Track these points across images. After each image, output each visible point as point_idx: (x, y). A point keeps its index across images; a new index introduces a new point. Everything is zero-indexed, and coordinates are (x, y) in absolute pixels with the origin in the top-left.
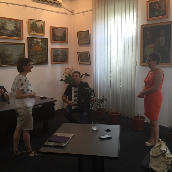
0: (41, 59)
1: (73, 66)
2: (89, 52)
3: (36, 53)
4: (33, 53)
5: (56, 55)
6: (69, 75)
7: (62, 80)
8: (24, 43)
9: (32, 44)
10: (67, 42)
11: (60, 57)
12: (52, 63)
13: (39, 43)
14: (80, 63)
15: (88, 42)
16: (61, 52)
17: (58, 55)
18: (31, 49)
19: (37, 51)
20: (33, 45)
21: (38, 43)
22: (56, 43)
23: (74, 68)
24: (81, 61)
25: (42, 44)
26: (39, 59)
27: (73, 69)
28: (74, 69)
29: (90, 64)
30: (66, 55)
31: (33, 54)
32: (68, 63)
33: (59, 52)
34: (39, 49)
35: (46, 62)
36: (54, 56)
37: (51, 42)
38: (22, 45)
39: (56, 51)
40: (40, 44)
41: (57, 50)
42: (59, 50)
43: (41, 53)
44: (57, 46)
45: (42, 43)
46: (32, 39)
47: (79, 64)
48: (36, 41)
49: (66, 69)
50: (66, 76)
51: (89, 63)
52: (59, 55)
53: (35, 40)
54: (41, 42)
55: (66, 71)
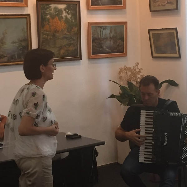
0: (66, 49)
1: (138, 63)
2: (176, 29)
3: (54, 36)
4: (48, 35)
5: (99, 39)
6: (130, 84)
7: (112, 96)
8: (29, 15)
9: (47, 15)
10: (124, 8)
11: (108, 43)
12: (89, 58)
13: (62, 13)
14: (155, 55)
15: (174, 6)
16: (111, 32)
17: (104, 39)
18: (43, 26)
19: (56, 31)
20: (48, 17)
21: (59, 12)
22: (99, 12)
23: (140, 67)
24: (157, 52)
25: (69, 14)
26: (61, 48)
27: (138, 70)
28: (142, 69)
29: (180, 57)
30: (122, 39)
31: (49, 37)
32: (126, 55)
33: (107, 32)
34: (61, 25)
35: (76, 56)
36: (94, 40)
37: (88, 9)
38: (25, 19)
39: (98, 29)
40: (64, 14)
41: (101, 27)
42: (105, 28)
43: (65, 34)
44: (101, 17)
45: (67, 12)
46: (46, 5)
47: (153, 57)
48: (56, 8)
49: (121, 71)
50: (122, 88)
51: (177, 55)
52: (106, 38)
53: (53, 6)
54: (65, 9)
55: (122, 75)
